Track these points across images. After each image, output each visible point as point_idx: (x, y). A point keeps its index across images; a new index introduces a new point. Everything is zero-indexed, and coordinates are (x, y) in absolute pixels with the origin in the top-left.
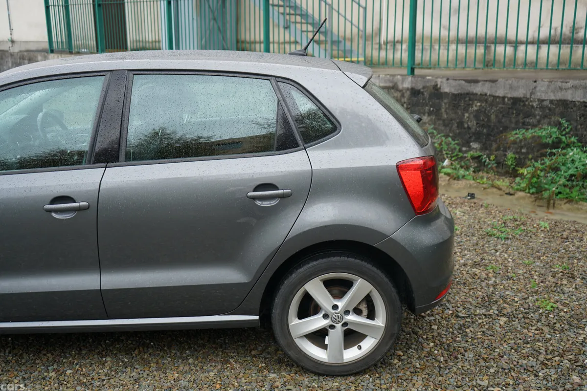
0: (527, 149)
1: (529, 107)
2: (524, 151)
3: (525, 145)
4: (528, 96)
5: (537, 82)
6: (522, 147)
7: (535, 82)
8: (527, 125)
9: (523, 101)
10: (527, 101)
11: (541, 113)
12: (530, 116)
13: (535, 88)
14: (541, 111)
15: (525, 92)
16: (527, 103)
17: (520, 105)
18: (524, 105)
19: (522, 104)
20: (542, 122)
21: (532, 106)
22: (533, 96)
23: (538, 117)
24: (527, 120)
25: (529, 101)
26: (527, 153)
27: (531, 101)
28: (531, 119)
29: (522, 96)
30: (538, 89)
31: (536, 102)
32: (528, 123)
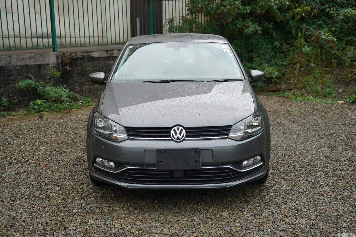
0: (12, 94)
1: (9, 70)
2: (11, 95)
3: (11, 92)
4: (8, 65)
5: (11, 57)
6: (9, 94)
7: (10, 57)
8: (10, 81)
9: (5, 68)
10: (7, 68)
11: (16, 73)
12: (11, 76)
13: (10, 60)
14: (16, 72)
15: (5, 63)
16: (8, 69)
17: (4, 70)
18: (6, 70)
19: (5, 69)
20: (18, 78)
21: (11, 70)
22: (10, 65)
23: (15, 76)
24: (10, 78)
25: (9, 67)
26: (13, 96)
27: (10, 67)
28: (12, 77)
29: (4, 65)
30: (12, 60)
31: (12, 67)
32: (10, 79)
